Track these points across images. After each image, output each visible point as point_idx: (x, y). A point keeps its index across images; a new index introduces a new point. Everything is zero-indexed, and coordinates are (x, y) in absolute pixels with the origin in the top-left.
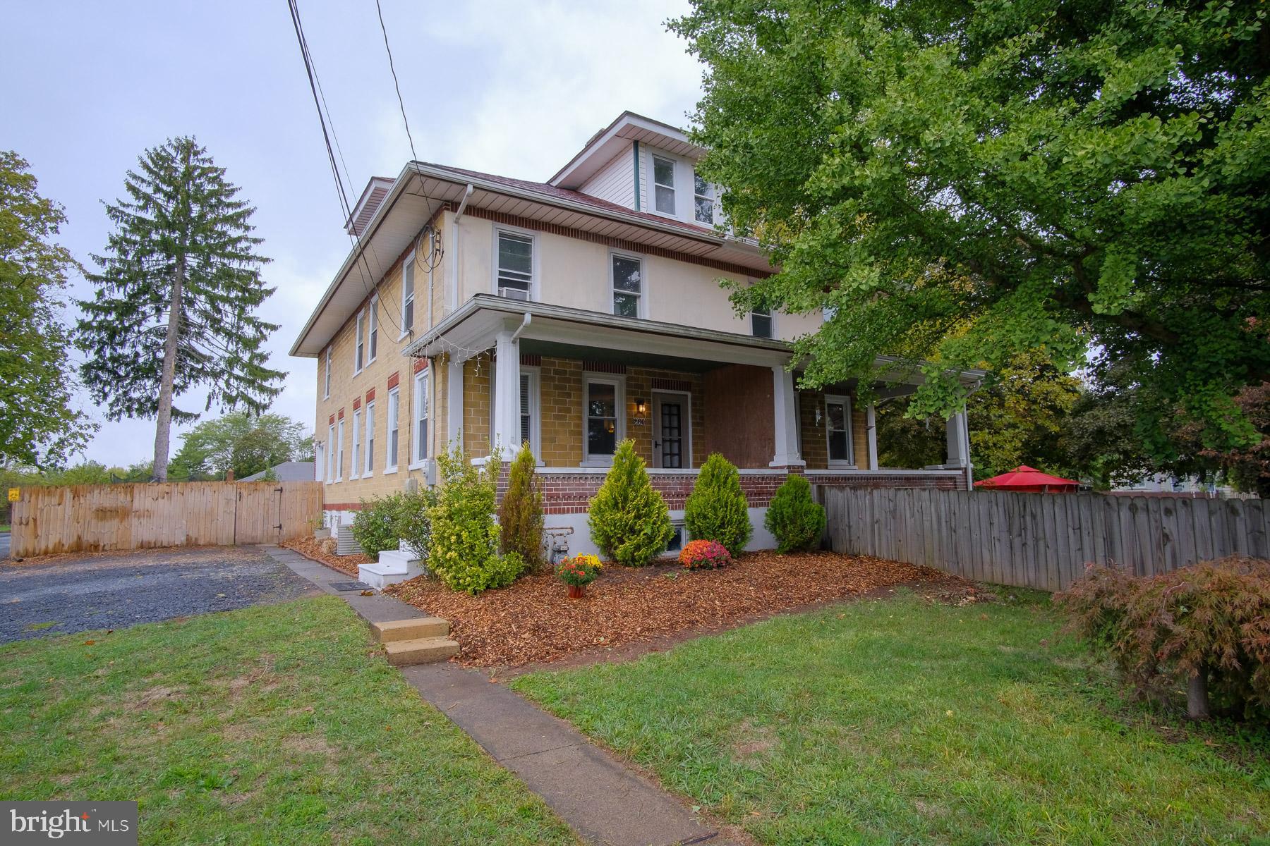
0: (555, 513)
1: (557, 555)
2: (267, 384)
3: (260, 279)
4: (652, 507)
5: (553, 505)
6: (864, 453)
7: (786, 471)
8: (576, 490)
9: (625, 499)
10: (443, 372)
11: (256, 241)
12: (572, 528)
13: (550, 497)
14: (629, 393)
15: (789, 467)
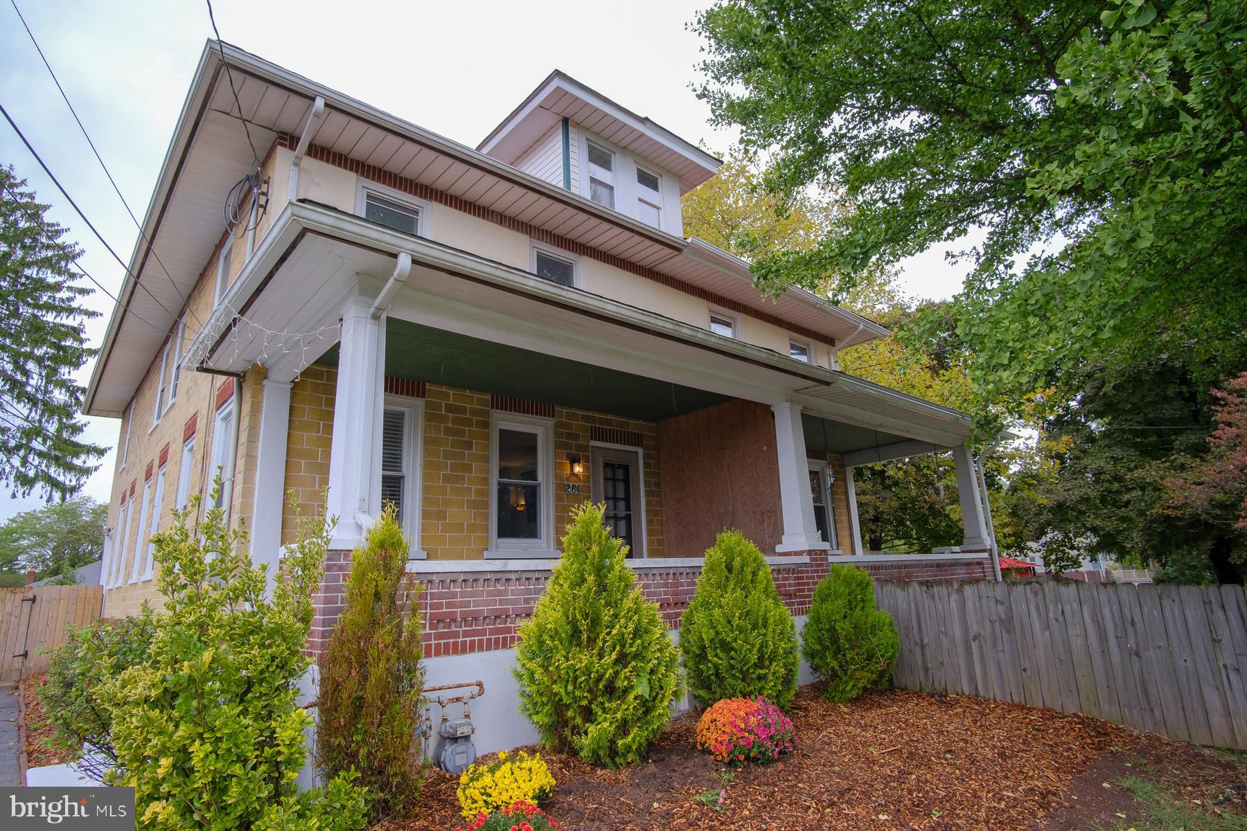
0: (447, 653)
1: (449, 748)
2: (78, 462)
3: (83, 335)
4: (647, 638)
5: (440, 636)
6: (847, 533)
7: (806, 559)
8: (487, 603)
9: (595, 623)
10: (254, 397)
11: (83, 291)
12: (480, 685)
13: (437, 620)
14: (558, 445)
15: (810, 552)
